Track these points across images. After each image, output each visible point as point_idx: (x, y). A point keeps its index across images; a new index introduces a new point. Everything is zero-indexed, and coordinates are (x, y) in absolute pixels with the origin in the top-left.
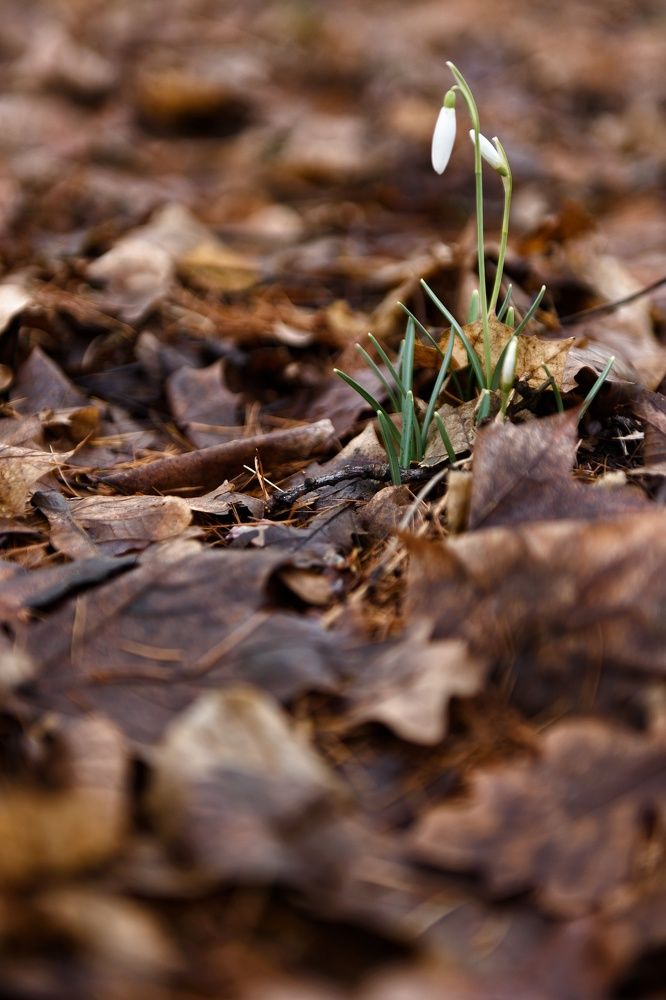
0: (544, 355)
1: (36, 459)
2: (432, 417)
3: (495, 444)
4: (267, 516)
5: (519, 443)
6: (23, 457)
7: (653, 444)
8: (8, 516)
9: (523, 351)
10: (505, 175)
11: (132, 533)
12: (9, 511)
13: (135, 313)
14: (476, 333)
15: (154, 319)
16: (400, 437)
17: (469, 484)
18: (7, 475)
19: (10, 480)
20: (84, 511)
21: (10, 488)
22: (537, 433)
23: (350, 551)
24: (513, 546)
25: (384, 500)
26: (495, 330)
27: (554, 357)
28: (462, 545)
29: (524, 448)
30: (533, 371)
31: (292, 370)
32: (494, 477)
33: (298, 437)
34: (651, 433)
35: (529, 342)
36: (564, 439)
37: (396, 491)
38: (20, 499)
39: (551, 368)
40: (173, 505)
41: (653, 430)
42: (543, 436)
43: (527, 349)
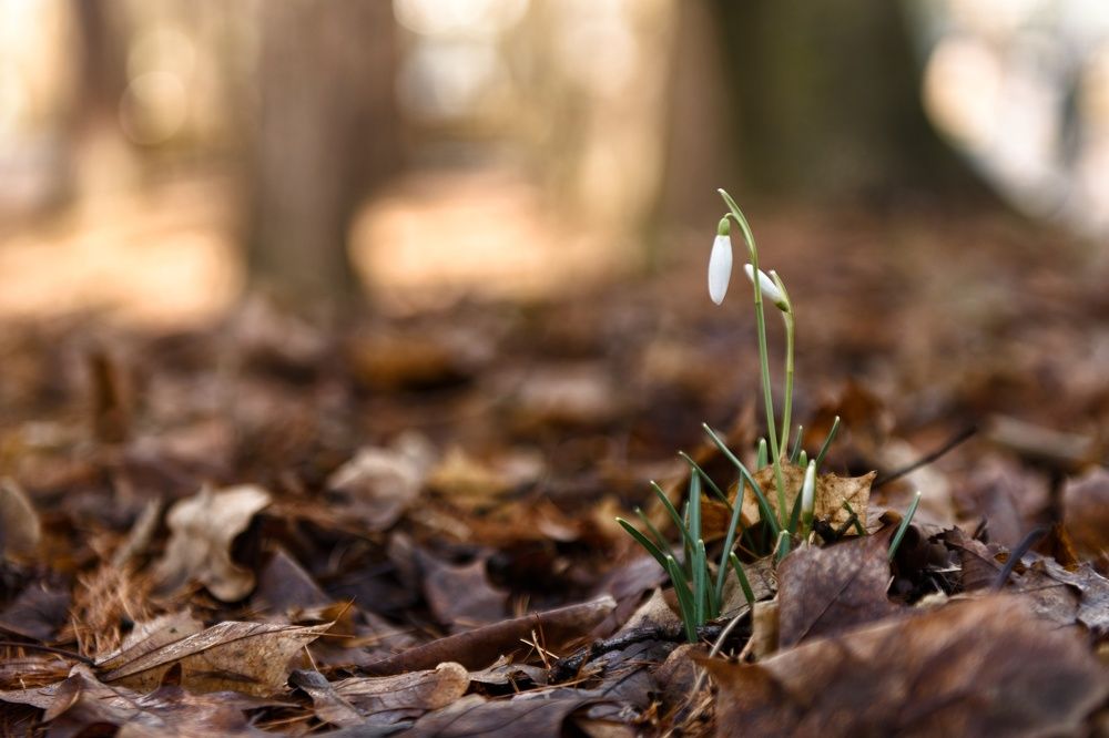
0: (843, 493)
1: (294, 632)
2: (725, 579)
3: (802, 567)
4: (550, 683)
5: (827, 567)
6: (280, 631)
7: (973, 571)
8: (265, 696)
9: (820, 492)
10: (785, 310)
11: (405, 702)
12: (265, 690)
13: (383, 518)
14: (768, 478)
15: (404, 522)
16: (692, 597)
17: (777, 612)
18: (262, 652)
19: (266, 657)
20: (348, 688)
21: (265, 665)
22: (846, 555)
23: (647, 707)
24: (832, 653)
25: (680, 658)
26: (787, 474)
27: (855, 494)
28: (776, 662)
29: (834, 570)
30: (833, 512)
31: (561, 565)
32: (802, 600)
33: (578, 613)
34: (969, 560)
35: (826, 481)
36: (877, 562)
37: (694, 648)
38: (277, 675)
39: (854, 508)
40: (447, 671)
41: (971, 557)
42: (853, 559)
43: (824, 489)
